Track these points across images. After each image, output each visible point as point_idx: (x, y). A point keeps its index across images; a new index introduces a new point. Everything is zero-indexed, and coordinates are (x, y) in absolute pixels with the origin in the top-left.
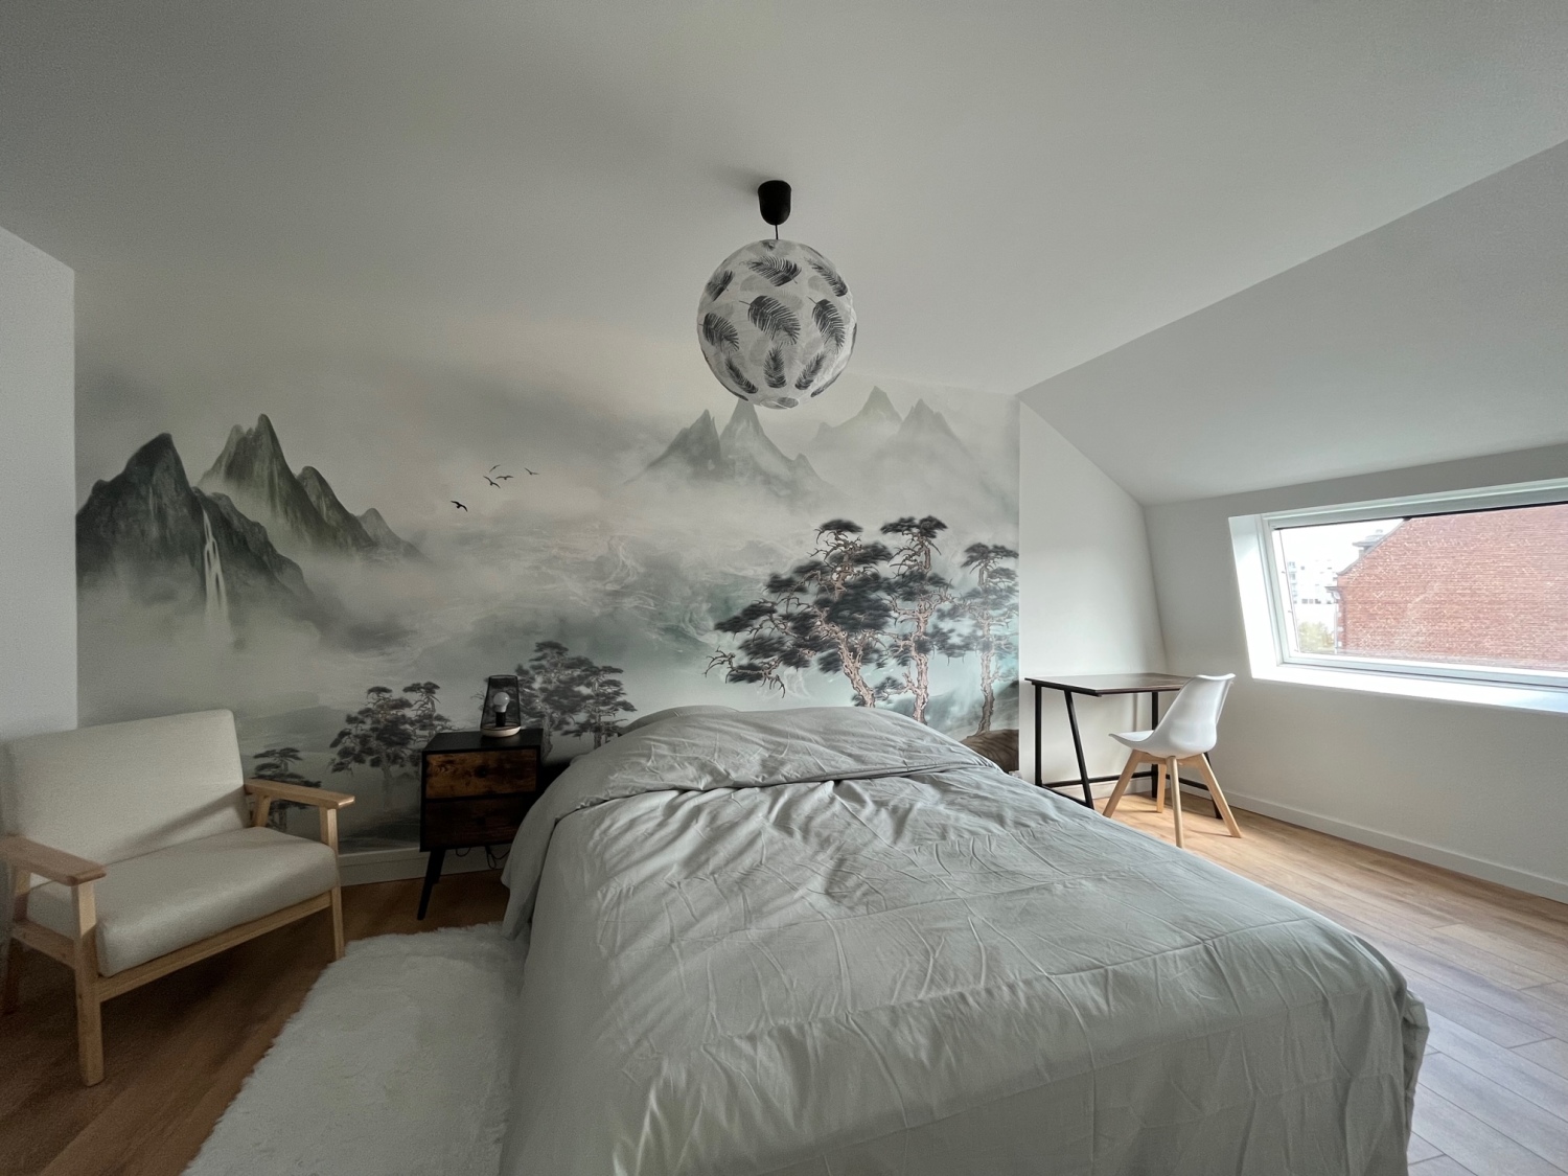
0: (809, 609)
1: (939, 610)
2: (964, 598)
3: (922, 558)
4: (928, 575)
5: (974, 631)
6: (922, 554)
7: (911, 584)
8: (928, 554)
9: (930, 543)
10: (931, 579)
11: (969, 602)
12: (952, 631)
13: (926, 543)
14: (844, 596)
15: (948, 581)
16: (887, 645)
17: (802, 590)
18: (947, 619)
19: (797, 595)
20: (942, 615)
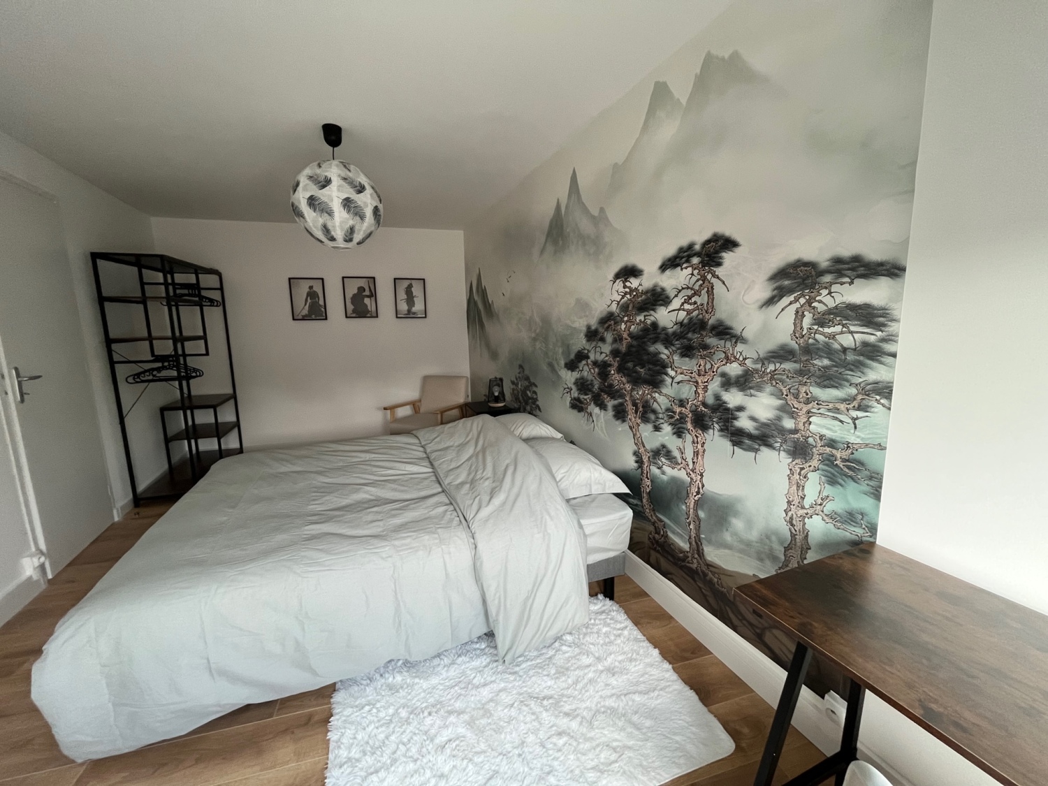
0: (607, 358)
1: (724, 375)
2: (763, 360)
3: (702, 299)
4: (711, 322)
5: (779, 418)
6: (704, 292)
7: (690, 335)
8: (710, 292)
9: (714, 276)
10: (714, 328)
11: (771, 367)
12: (741, 409)
13: (709, 276)
14: (630, 346)
15: (737, 330)
16: (663, 407)
17: (603, 340)
18: (734, 390)
19: (600, 344)
20: (727, 383)
